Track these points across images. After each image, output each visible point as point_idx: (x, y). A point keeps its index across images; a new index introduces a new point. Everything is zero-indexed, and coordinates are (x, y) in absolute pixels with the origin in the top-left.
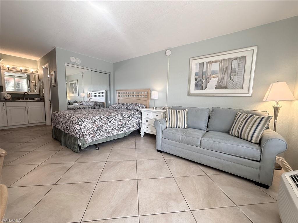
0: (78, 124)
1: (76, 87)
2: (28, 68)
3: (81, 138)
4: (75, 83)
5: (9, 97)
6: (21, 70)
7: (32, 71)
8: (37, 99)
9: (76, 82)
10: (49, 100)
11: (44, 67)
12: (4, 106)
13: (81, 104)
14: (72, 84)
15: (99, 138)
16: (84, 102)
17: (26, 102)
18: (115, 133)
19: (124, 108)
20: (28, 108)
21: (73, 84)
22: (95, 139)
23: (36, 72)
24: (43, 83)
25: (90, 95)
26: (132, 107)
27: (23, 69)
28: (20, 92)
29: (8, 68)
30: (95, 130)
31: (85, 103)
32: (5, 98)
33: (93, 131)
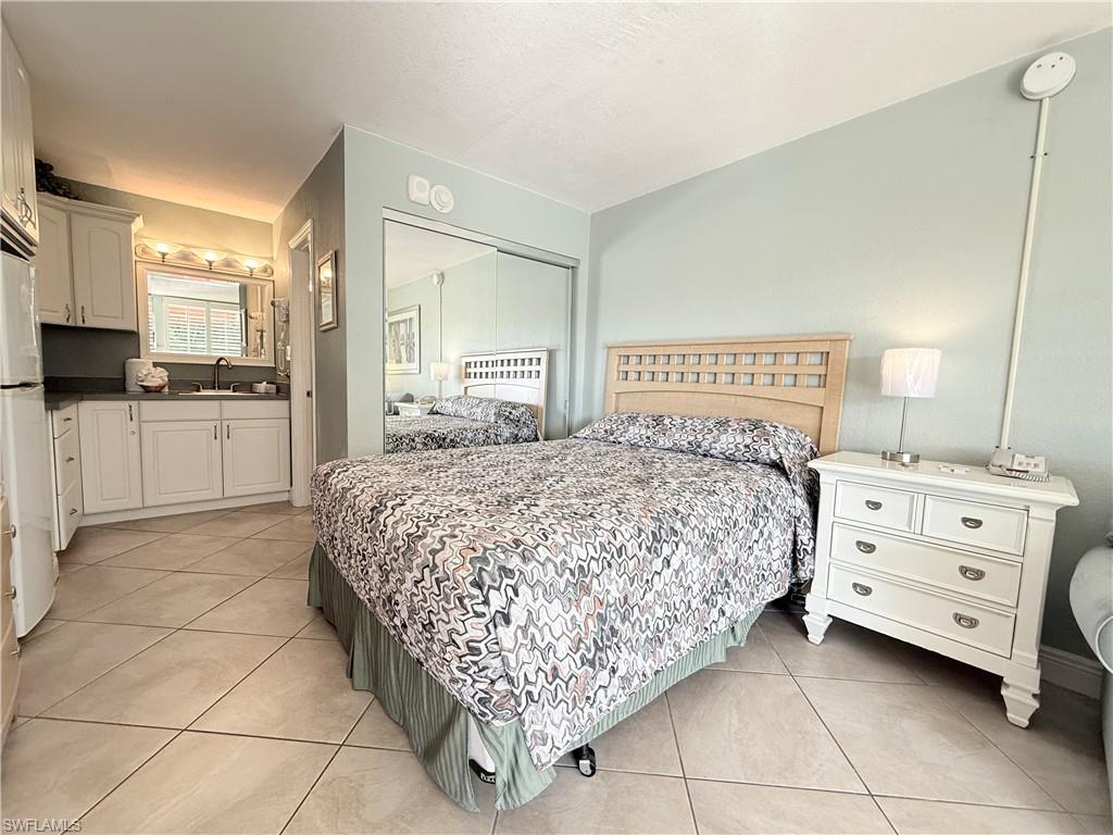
0: (481, 609)
1: (410, 336)
2: (238, 254)
3: (496, 723)
4: (411, 319)
5: (159, 377)
6: (210, 263)
7: (252, 266)
8: (262, 387)
9: (414, 314)
10: (308, 394)
11: (293, 243)
12: (131, 419)
13: (433, 412)
14: (399, 322)
15: (613, 700)
16: (447, 400)
17: (216, 403)
18: (685, 636)
19: (668, 445)
20: (225, 429)
21: (402, 325)
22: (590, 717)
23: (265, 270)
24: (288, 316)
25: (469, 370)
26: (727, 442)
27: (215, 256)
28: (185, 356)
29: (160, 256)
30: (589, 642)
31: (449, 408)
32: (144, 384)
33: (577, 657)
